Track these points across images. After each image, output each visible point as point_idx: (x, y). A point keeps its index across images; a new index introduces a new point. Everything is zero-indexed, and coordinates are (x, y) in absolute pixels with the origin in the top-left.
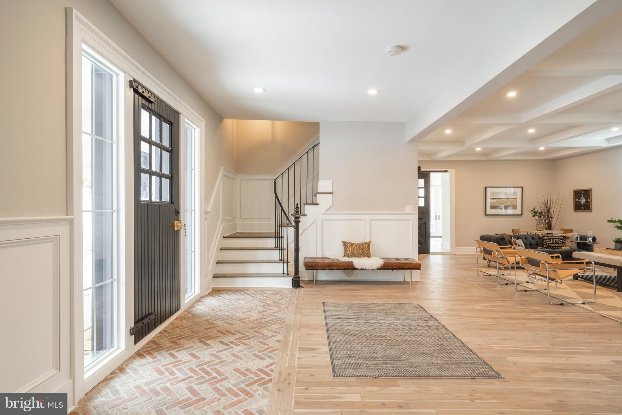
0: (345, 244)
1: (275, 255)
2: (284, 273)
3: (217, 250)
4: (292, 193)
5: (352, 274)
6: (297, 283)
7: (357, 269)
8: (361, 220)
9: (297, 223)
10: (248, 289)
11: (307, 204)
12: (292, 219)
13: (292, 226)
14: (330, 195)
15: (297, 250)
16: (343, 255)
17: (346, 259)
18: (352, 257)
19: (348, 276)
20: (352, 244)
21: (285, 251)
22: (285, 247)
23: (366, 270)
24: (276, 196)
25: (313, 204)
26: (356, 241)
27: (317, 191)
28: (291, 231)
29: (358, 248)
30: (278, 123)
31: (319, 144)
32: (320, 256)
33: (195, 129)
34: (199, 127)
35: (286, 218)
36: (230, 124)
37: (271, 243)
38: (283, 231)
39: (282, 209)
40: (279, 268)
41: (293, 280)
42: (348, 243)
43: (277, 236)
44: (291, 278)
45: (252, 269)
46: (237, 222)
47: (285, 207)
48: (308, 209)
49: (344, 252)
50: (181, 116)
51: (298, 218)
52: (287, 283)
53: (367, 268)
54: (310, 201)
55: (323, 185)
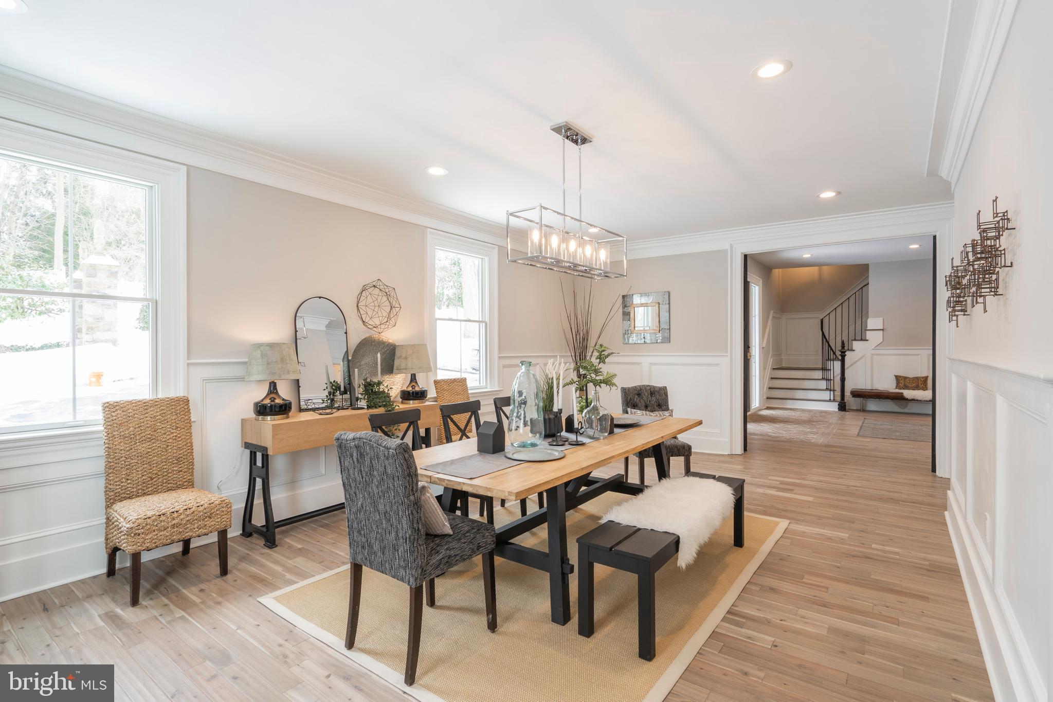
0: (897, 377)
1: (823, 385)
2: (830, 399)
3: (769, 379)
4: (839, 331)
5: (906, 407)
6: (842, 407)
7: (907, 399)
8: (918, 355)
9: (843, 356)
10: (797, 409)
11: (855, 340)
12: (838, 353)
13: (838, 360)
14: (882, 331)
15: (843, 380)
16: (895, 387)
17: (898, 391)
18: (904, 389)
19: (901, 408)
20: (905, 378)
21: (832, 382)
22: (832, 378)
23: (917, 400)
24: (823, 334)
25: (862, 340)
26: (911, 376)
27: (867, 328)
28: (837, 365)
29: (911, 382)
30: (825, 268)
31: (868, 284)
32: (870, 388)
33: (755, 287)
34: (758, 286)
35: (832, 353)
36: (777, 272)
37: (819, 374)
38: (830, 365)
39: (829, 345)
40: (826, 395)
41: (839, 405)
42: (900, 377)
43: (824, 369)
44: (837, 404)
45: (800, 394)
46: (783, 357)
47: (832, 344)
48: (856, 345)
49: (896, 384)
50: (750, 283)
51: (845, 352)
52: (834, 407)
53: (919, 399)
54: (858, 337)
55: (873, 322)
